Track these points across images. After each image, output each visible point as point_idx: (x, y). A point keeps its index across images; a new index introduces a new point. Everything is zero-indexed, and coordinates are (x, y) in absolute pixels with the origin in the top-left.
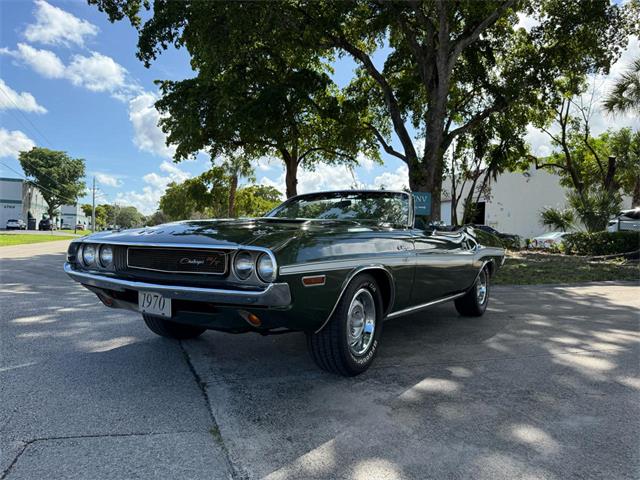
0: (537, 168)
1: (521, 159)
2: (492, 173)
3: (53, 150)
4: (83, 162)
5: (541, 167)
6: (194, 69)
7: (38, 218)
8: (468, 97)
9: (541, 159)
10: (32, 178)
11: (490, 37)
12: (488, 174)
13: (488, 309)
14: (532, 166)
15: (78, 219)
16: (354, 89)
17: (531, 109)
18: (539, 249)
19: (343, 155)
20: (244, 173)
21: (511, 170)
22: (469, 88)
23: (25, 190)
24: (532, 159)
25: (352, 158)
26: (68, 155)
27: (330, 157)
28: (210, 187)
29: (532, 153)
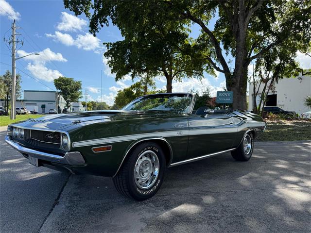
0: (303, 75)
1: (294, 71)
2: (275, 79)
3: (67, 77)
4: (81, 83)
5: (305, 74)
6: (123, 36)
7: (62, 108)
8: (261, 39)
9: (305, 70)
10: (59, 91)
11: (273, 6)
12: (273, 80)
13: (252, 156)
14: (300, 74)
15: (80, 108)
16: (201, 39)
17: (298, 43)
18: (304, 119)
19: (196, 73)
20: (150, 84)
21: (288, 77)
22: (262, 33)
23: (57, 96)
24: (300, 70)
25: (201, 75)
26: (74, 80)
27: (190, 74)
28: (135, 92)
29: (300, 67)
